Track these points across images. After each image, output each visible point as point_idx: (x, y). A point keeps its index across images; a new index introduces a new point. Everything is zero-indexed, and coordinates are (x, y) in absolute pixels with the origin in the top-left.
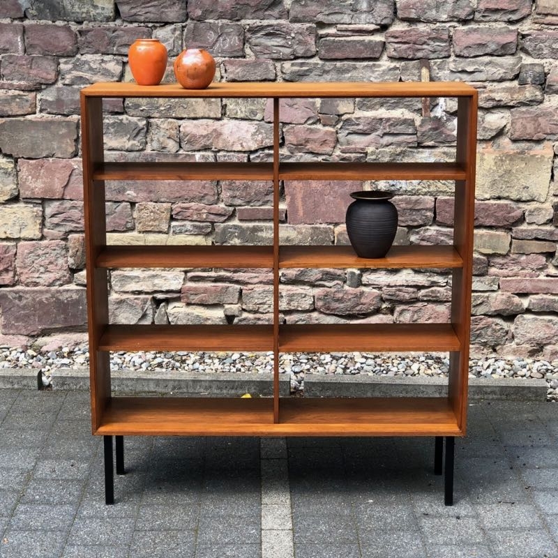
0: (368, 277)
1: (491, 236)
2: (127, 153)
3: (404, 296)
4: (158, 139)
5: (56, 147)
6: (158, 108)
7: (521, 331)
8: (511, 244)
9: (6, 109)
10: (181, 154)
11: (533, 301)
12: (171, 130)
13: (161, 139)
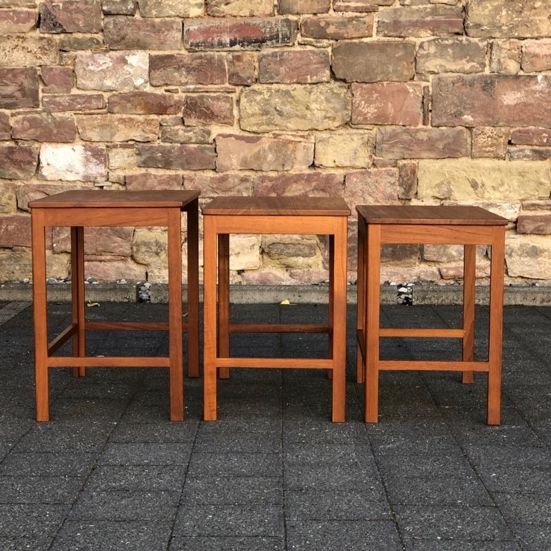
2: (465, 76)
4: (499, 60)
5: (391, 70)
6: (500, 27)
9: (342, 31)
10: (521, 76)
12: (513, 51)
13: (502, 60)
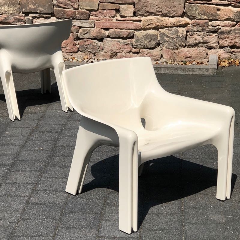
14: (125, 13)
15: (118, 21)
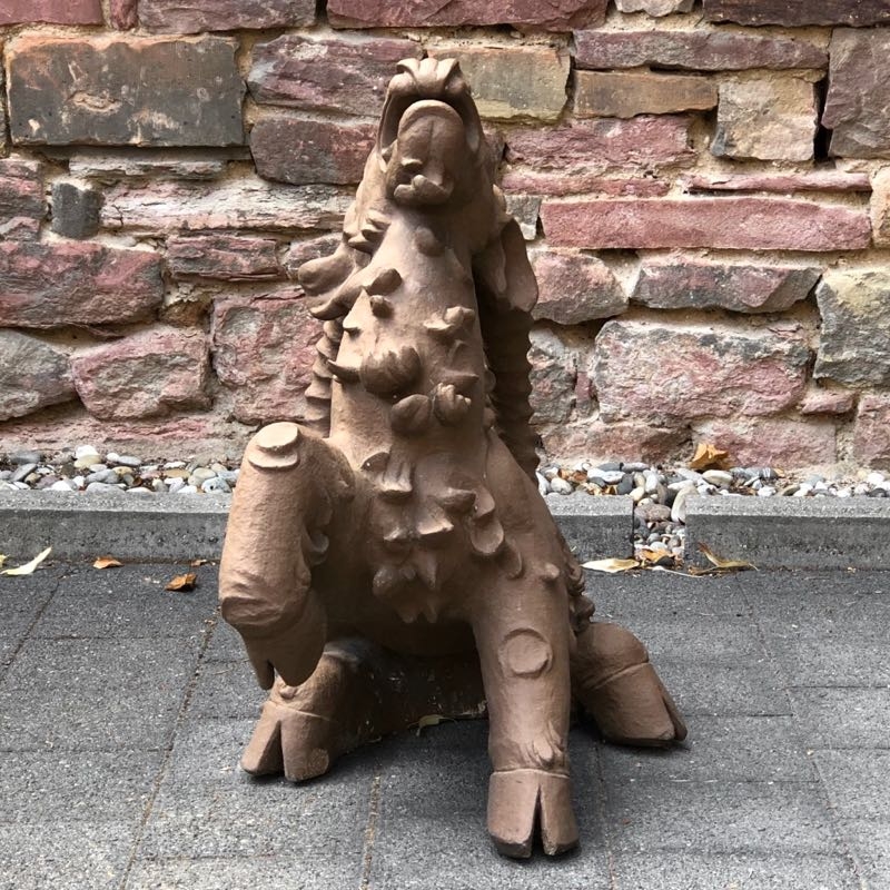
0: (121, 202)
1: (506, 57)
3: (234, 263)
7: (617, 374)
8: (571, 84)
11: (649, 273)
14: (757, 140)
15: (702, 198)
